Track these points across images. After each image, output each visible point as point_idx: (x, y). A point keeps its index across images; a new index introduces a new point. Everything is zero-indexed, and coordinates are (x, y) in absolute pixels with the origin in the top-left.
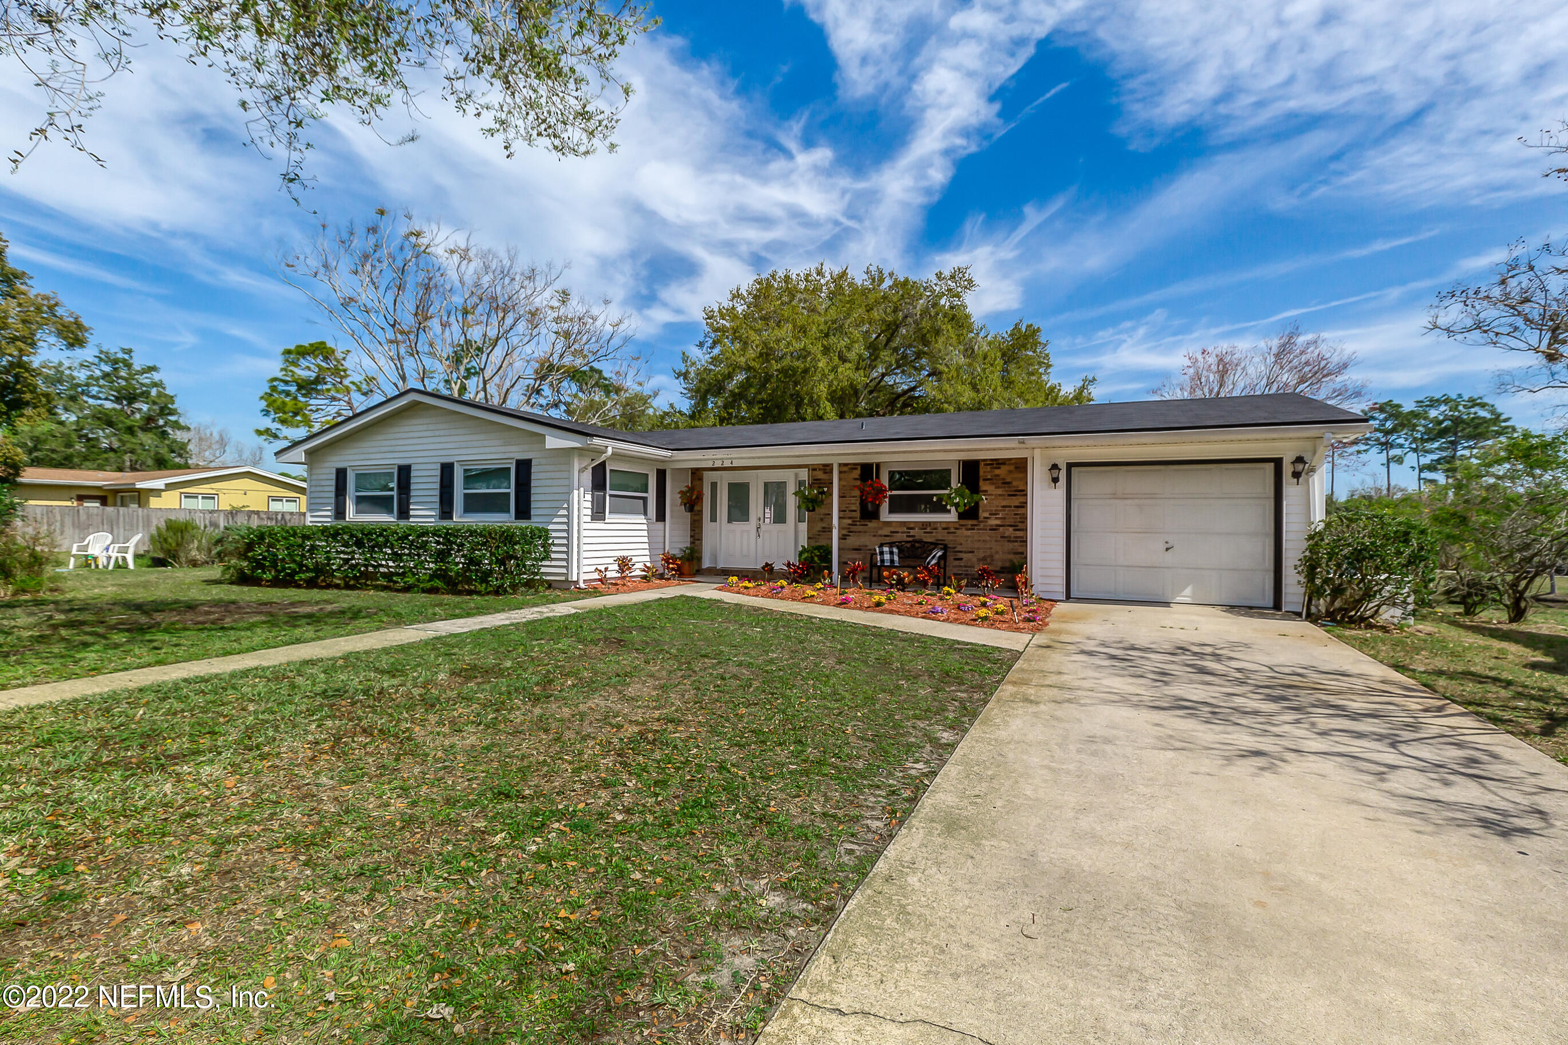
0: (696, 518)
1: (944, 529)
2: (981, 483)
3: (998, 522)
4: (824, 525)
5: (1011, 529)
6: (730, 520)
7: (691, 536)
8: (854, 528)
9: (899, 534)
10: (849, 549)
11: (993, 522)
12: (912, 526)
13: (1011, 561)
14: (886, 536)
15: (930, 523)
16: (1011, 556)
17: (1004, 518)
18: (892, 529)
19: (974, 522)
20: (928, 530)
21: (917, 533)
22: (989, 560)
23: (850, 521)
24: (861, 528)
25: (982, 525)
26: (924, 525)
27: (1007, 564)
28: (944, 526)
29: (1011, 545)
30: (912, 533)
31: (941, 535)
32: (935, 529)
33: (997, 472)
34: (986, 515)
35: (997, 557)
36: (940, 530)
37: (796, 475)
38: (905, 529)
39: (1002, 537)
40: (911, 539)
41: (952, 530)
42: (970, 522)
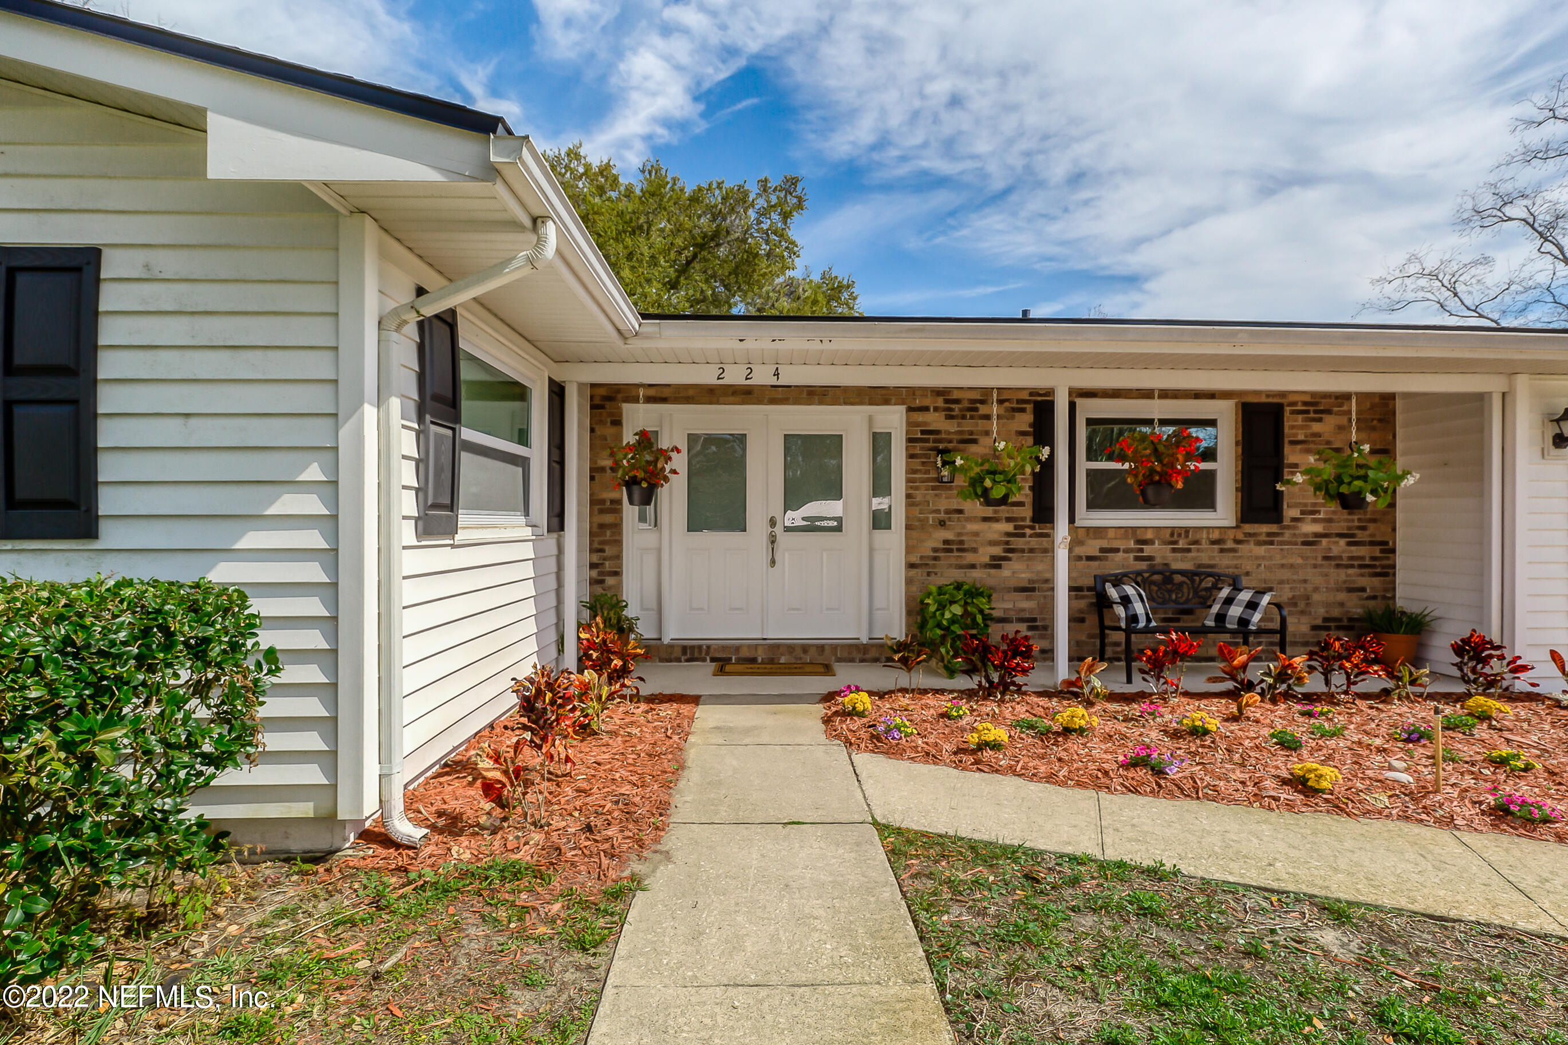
0: (608, 518)
1: (1214, 542)
2: (1287, 449)
3: (1318, 528)
4: (949, 535)
5: (1342, 542)
6: (694, 525)
7: (593, 566)
8: (1018, 543)
9: (1121, 554)
10: (1008, 590)
11: (1309, 528)
12: (1149, 535)
13: (1342, 604)
14: (1090, 558)
15: (1187, 530)
16: (1342, 596)
17: (1329, 521)
18: (1105, 544)
19: (1273, 528)
20: (1182, 544)
21: (1158, 551)
22: (1302, 605)
23: (1009, 527)
24: (1034, 542)
25: (1287, 535)
26: (1174, 535)
27: (1336, 612)
28: (1215, 535)
29: (1342, 575)
30: (1148, 551)
31: (1206, 556)
32: (1196, 542)
33: (1316, 427)
34: (1295, 513)
35: (1316, 597)
36: (1205, 545)
37: (871, 420)
38: (1132, 544)
39: (1326, 558)
40: (1143, 565)
41: (1230, 545)
42: (1264, 529)
